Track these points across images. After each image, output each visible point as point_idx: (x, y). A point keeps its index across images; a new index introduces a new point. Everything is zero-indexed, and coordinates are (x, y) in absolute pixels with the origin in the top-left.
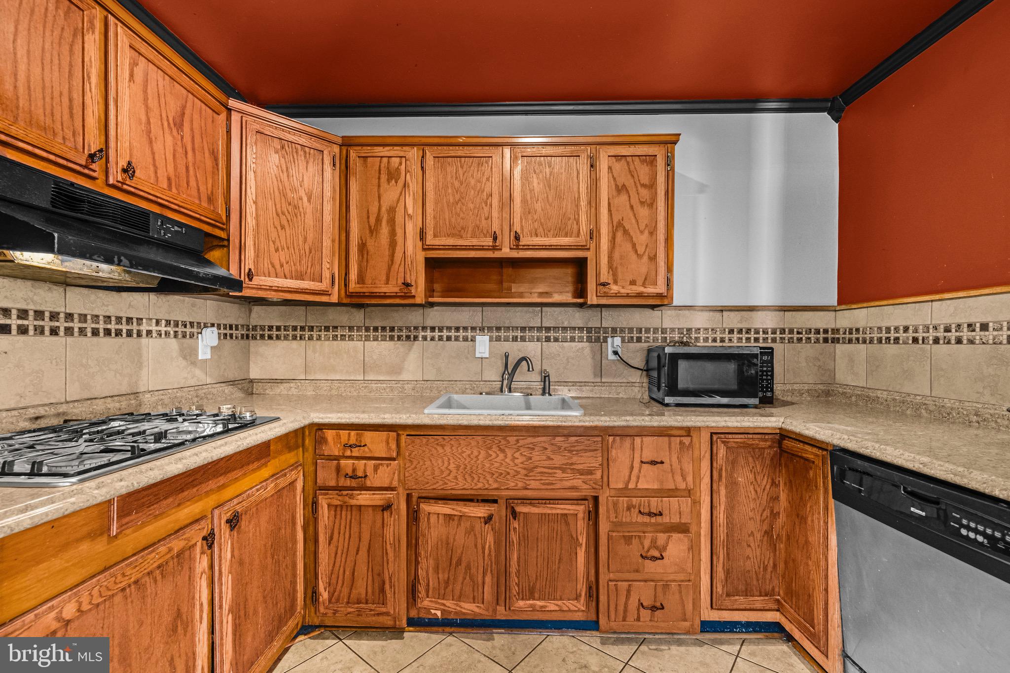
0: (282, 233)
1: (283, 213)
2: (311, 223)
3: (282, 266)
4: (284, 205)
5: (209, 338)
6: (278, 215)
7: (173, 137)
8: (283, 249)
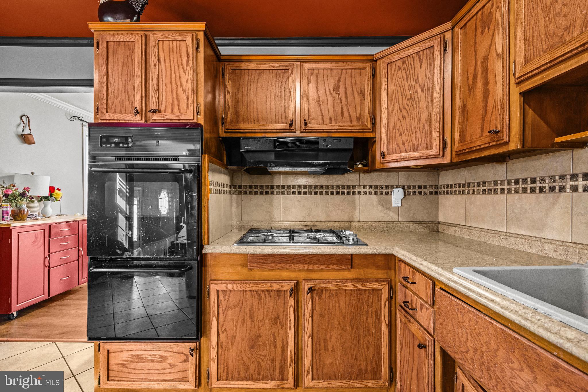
0: (403, 122)
1: (404, 108)
2: (425, 106)
3: (403, 144)
4: (405, 103)
5: (397, 195)
6: (401, 110)
7: (333, 97)
8: (404, 132)
